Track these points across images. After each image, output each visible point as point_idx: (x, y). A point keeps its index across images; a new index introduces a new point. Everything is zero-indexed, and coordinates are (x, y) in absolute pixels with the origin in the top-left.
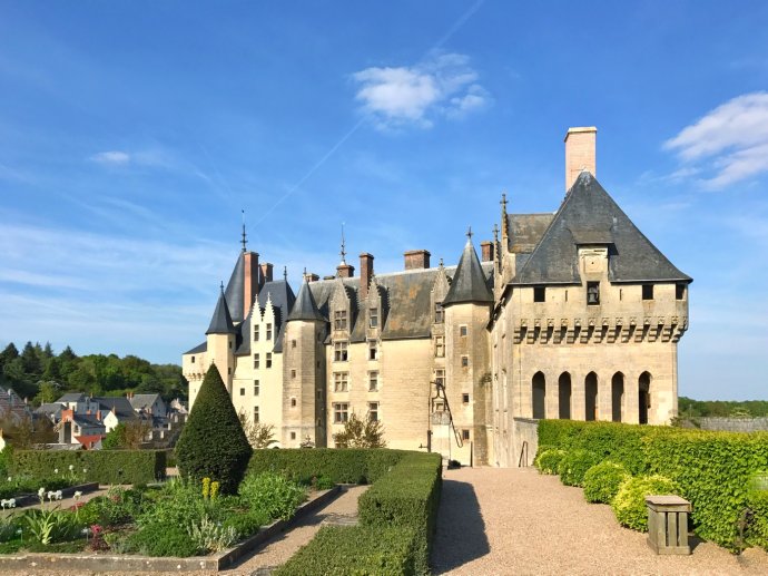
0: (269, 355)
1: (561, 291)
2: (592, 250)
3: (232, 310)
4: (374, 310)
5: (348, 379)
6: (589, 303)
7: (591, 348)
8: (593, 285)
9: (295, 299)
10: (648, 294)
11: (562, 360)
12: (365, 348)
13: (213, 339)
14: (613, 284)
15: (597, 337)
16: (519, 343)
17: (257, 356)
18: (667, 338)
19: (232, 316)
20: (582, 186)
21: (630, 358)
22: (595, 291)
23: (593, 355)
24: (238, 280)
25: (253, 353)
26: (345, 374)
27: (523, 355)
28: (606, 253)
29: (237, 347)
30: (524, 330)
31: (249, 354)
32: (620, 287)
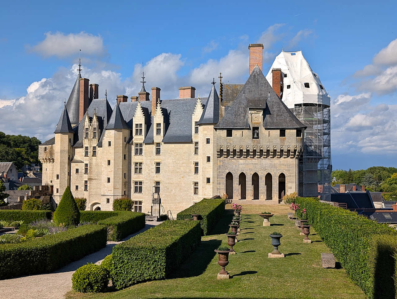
0: (94, 148)
1: (240, 132)
2: (255, 112)
3: (71, 116)
4: (159, 125)
5: (143, 166)
6: (253, 138)
7: (255, 161)
8: (256, 129)
9: (112, 111)
10: (283, 134)
11: (241, 166)
12: (153, 148)
13: (58, 137)
14: (266, 129)
15: (258, 155)
16: (220, 157)
17: (87, 148)
18: (293, 156)
19: (71, 120)
20: (255, 76)
21: (274, 166)
22: (257, 132)
23: (256, 164)
24: (75, 95)
25: (85, 146)
26: (141, 163)
27: (221, 164)
28: (262, 113)
29: (75, 143)
30: (221, 151)
31: (82, 147)
32: (268, 131)
